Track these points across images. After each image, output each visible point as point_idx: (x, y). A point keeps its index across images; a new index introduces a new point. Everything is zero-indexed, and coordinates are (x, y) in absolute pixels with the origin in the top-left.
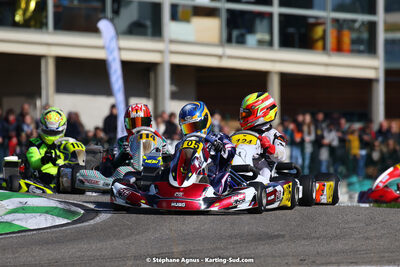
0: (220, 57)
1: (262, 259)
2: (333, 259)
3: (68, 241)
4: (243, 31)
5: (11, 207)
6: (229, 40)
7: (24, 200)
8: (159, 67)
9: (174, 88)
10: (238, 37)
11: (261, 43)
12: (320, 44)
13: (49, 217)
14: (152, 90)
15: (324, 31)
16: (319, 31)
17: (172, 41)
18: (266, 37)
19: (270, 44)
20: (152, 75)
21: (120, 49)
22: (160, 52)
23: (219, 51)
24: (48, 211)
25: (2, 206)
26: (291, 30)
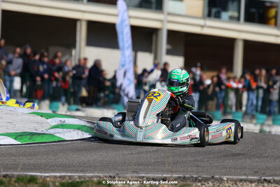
0: (202, 27)
1: (228, 170)
2: (277, 172)
3: (93, 149)
4: (219, 9)
5: (54, 124)
6: (209, 15)
7: (63, 119)
8: (160, 32)
9: (169, 47)
10: (215, 13)
11: (231, 18)
12: (273, 21)
13: (80, 132)
14: (153, 47)
15: (277, 12)
16: (273, 12)
17: (169, 14)
18: (236, 14)
19: (238, 19)
20: (154, 37)
21: (130, 17)
22: (161, 21)
23: (201, 22)
24: (79, 128)
25: (48, 123)
26: (253, 10)
